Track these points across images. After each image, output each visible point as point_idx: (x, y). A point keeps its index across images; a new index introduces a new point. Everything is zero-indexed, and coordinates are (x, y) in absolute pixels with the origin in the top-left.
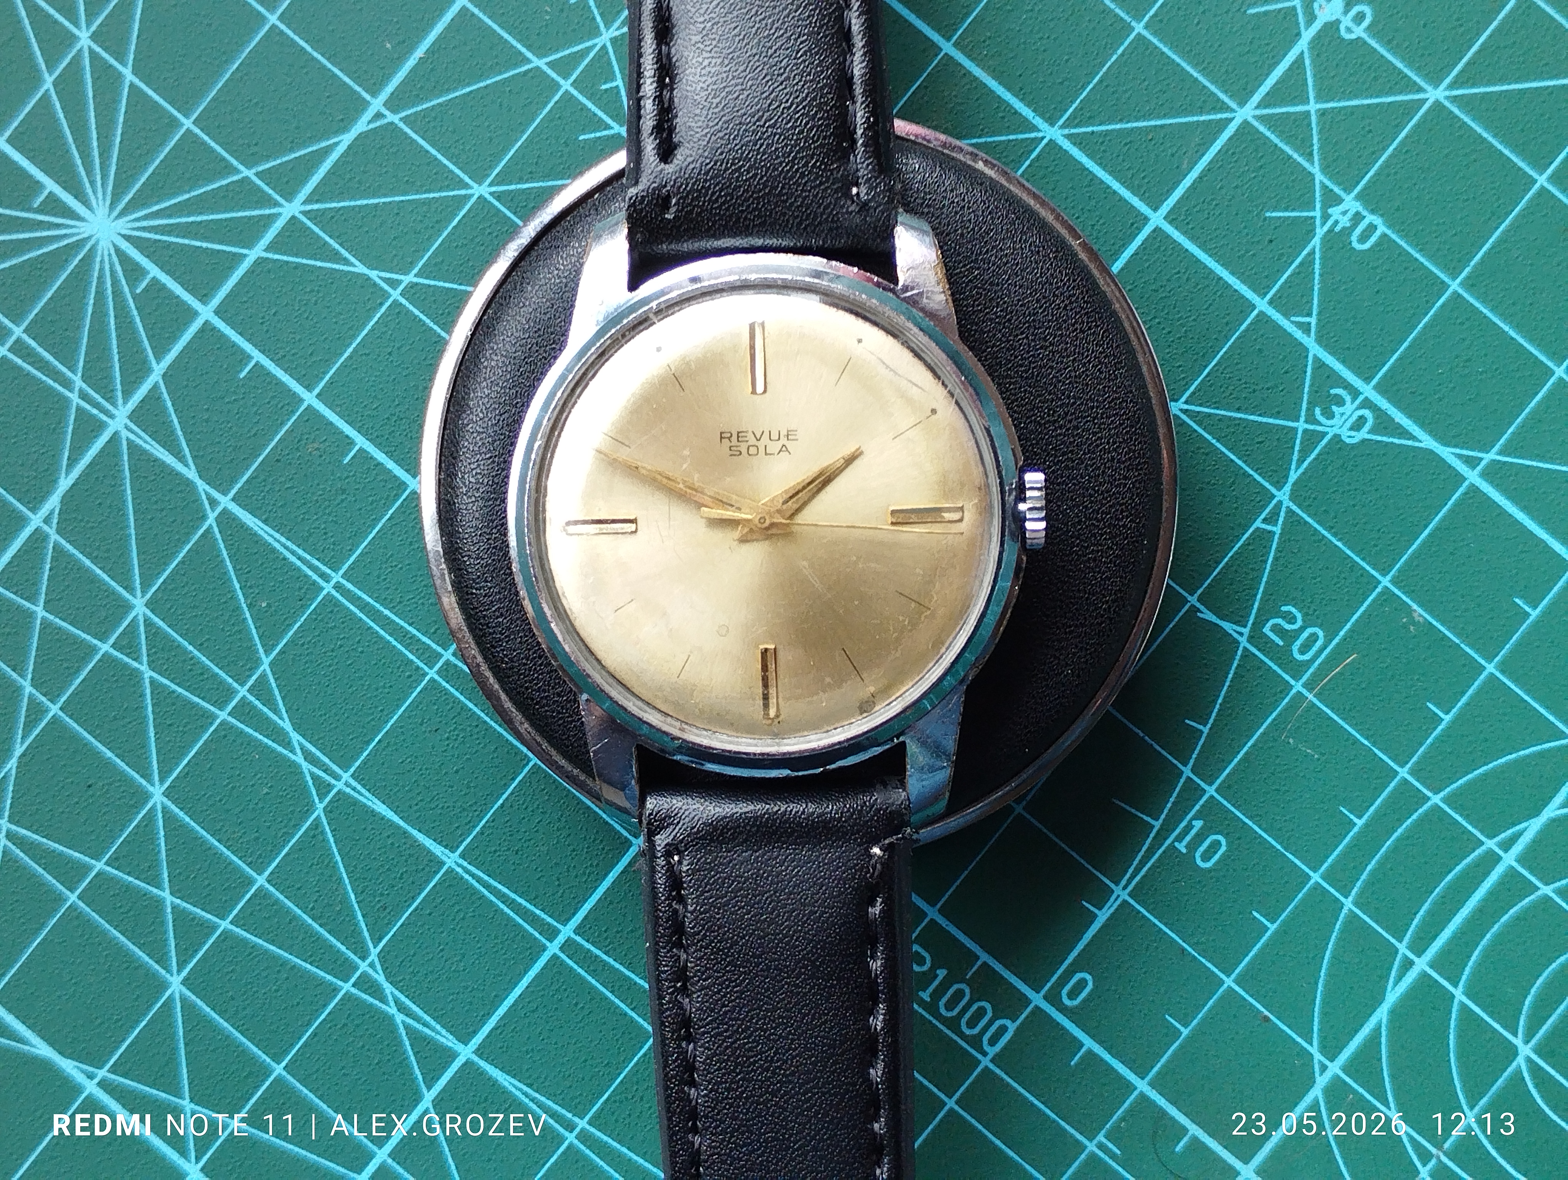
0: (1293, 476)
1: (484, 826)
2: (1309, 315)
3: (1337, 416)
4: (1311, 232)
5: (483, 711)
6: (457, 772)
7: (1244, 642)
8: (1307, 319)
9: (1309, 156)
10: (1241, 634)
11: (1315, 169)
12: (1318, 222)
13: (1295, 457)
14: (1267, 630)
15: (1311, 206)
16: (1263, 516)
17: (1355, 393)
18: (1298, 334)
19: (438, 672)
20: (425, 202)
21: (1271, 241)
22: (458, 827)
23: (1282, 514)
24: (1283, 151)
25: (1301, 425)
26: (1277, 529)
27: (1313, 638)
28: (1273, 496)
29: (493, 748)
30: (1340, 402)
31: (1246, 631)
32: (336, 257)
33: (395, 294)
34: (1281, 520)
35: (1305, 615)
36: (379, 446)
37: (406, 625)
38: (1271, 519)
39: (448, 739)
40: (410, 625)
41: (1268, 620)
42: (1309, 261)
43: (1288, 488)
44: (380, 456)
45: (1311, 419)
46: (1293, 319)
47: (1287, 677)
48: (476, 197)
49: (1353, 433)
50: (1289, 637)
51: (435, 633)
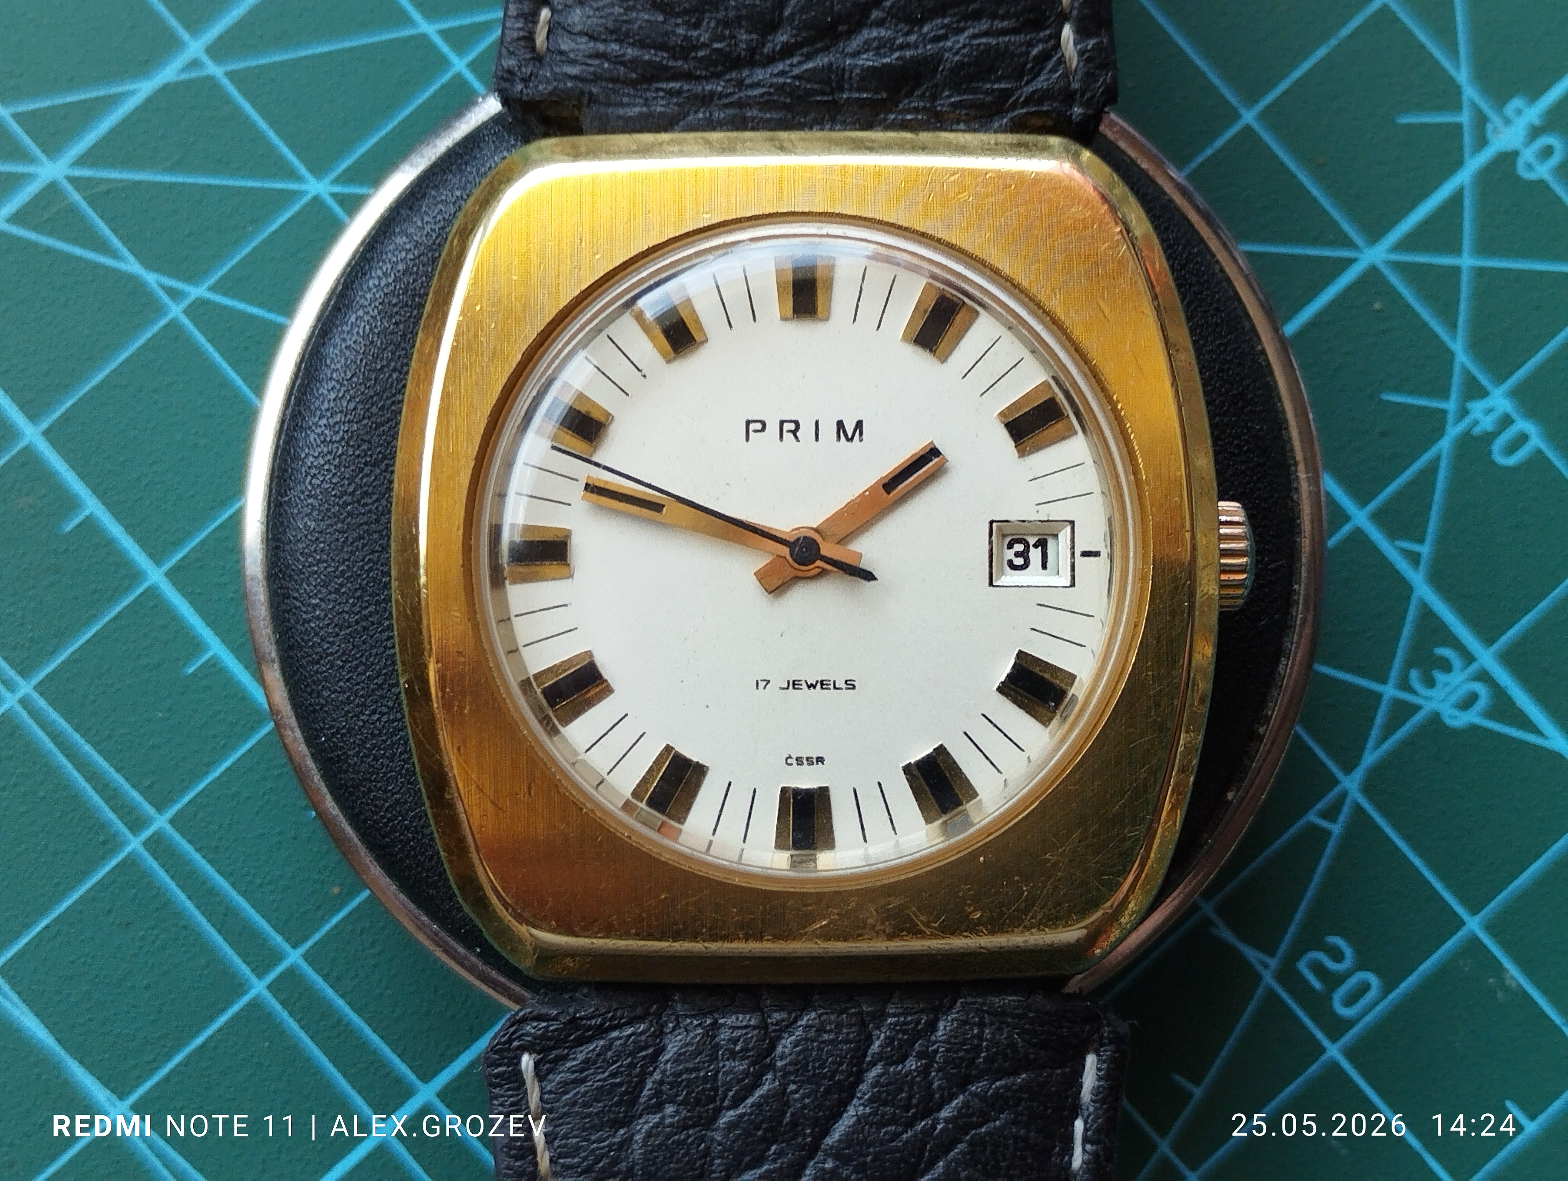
0: (1370, 758)
1: (172, 1071)
2: (1421, 541)
3: (1439, 686)
4: (1438, 432)
5: (198, 907)
6: (147, 987)
7: (1269, 978)
8: (1415, 547)
9: (1453, 326)
10: (1266, 966)
11: (1458, 347)
12: (1451, 418)
13: (1375, 733)
14: (1302, 966)
15: (1444, 394)
16: (1320, 806)
17: (1469, 658)
18: (1403, 565)
19: (146, 844)
20: (239, 191)
21: (1383, 434)
22: (135, 1067)
23: (1346, 810)
24: (1417, 315)
25: (1389, 691)
26: (1336, 829)
27: (1365, 988)
28: (1336, 782)
29: (203, 961)
30: (1446, 666)
31: (1273, 963)
32: (103, 247)
33: (176, 311)
34: (1342, 817)
35: (1358, 952)
36: (117, 515)
37: (112, 770)
38: (1331, 814)
39: (142, 938)
40: (118, 770)
41: (1305, 952)
42: (1432, 469)
43: (1359, 774)
44: (115, 529)
45: (1404, 685)
46: (1397, 543)
47: (1319, 1035)
48: (309, 197)
49: (1456, 713)
50: (1333, 981)
51: (150, 787)
